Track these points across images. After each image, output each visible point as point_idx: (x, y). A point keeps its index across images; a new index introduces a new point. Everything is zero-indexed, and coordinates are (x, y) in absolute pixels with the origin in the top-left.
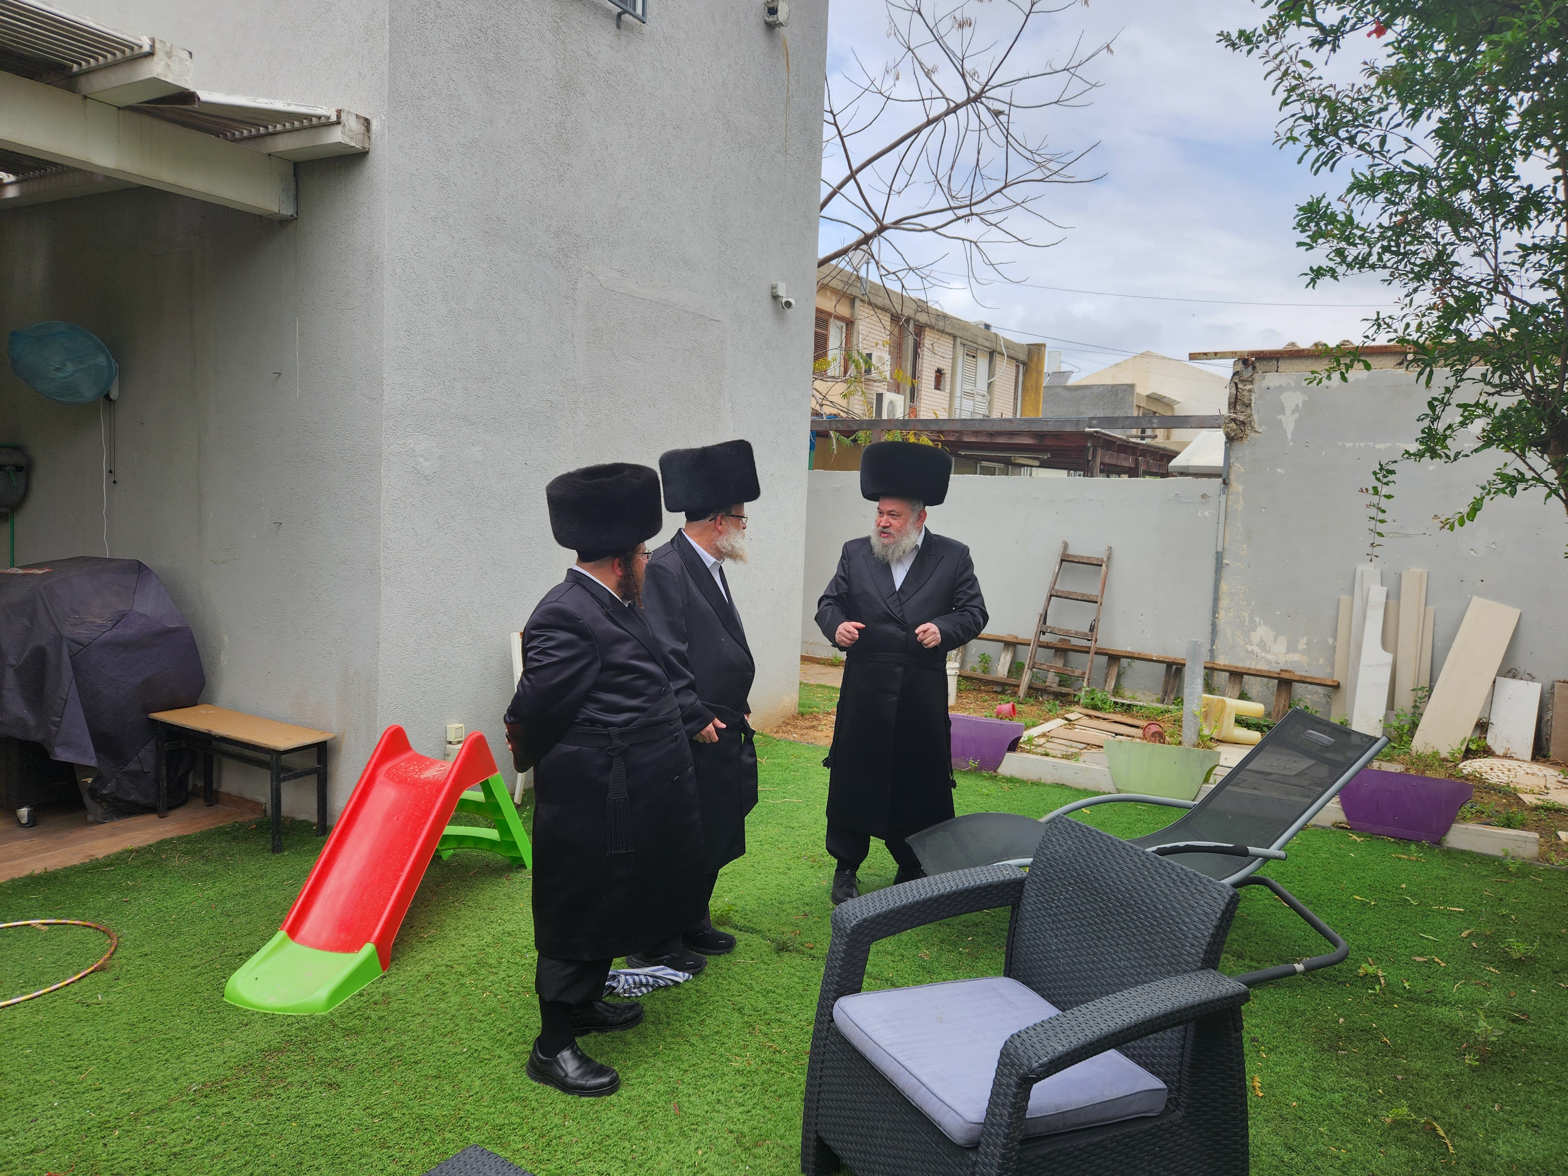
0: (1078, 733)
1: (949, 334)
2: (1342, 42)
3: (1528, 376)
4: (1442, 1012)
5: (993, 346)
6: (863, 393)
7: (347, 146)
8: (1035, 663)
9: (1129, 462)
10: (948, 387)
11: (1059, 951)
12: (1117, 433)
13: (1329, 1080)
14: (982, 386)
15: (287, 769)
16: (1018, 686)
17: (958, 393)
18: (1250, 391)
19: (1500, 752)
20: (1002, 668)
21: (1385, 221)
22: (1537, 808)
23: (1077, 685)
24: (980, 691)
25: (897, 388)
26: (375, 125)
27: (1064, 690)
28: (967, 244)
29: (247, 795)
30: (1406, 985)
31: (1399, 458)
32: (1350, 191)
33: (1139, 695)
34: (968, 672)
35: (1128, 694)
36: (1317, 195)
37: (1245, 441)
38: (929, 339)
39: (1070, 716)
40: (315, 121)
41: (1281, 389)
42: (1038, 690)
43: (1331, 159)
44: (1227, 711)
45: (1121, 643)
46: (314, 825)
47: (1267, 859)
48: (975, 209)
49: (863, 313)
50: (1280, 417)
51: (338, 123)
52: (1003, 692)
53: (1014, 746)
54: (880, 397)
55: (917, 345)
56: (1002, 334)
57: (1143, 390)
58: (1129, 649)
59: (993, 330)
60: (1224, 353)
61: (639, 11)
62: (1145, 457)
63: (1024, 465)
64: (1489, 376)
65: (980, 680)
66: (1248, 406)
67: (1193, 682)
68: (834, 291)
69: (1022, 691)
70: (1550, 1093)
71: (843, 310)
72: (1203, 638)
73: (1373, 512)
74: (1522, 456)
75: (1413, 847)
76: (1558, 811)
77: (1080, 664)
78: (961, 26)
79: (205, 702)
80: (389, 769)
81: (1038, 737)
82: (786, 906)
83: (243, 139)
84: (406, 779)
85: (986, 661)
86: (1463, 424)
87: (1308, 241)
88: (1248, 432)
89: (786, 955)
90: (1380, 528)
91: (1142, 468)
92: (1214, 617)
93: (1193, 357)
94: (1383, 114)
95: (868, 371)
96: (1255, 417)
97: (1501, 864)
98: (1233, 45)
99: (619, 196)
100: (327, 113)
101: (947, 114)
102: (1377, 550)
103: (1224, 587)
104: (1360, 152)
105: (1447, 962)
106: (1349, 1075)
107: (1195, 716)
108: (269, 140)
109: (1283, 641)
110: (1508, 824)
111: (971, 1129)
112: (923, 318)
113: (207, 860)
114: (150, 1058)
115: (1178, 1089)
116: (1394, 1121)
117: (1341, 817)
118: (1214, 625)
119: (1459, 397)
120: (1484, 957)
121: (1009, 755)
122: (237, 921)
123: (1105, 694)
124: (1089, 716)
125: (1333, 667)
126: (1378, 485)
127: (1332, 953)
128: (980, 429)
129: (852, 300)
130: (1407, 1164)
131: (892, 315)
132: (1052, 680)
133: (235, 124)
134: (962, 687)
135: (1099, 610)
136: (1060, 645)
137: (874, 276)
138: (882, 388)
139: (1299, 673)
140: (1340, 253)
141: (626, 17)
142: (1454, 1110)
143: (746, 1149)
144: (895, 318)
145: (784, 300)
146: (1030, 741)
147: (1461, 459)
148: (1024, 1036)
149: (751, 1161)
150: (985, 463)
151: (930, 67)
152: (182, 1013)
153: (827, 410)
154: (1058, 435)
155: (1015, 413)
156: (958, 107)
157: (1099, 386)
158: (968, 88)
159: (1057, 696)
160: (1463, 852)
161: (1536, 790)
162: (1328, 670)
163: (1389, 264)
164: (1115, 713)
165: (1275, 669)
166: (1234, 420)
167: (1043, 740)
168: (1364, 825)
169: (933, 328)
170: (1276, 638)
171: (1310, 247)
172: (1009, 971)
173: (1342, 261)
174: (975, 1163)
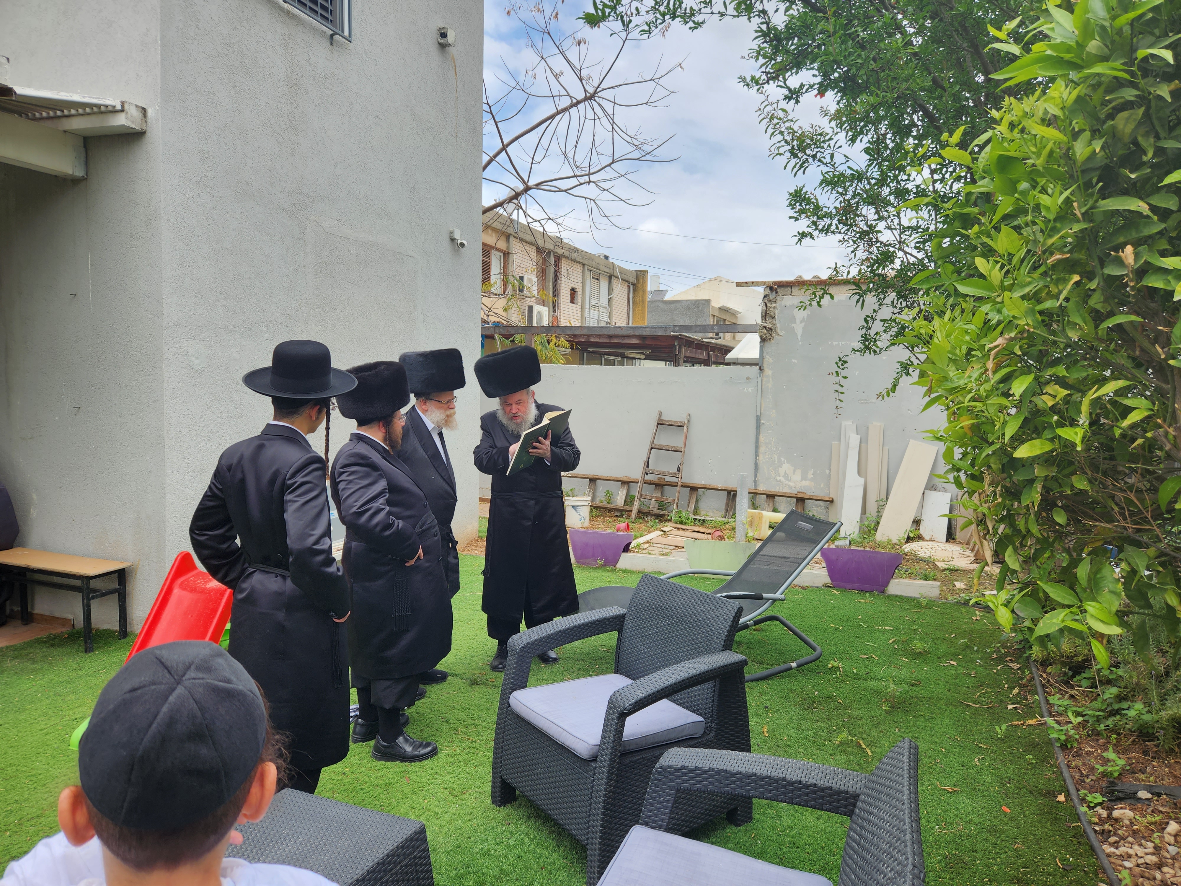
0: (669, 540)
1: (579, 263)
2: (801, 99)
4: (873, 684)
5: (611, 272)
6: (518, 307)
7: (128, 127)
8: (642, 495)
9: (703, 356)
10: (580, 301)
11: (645, 653)
12: (697, 337)
13: (807, 724)
14: (604, 301)
15: (95, 591)
16: (631, 511)
17: (587, 306)
18: (774, 308)
19: (927, 537)
20: (620, 500)
21: (837, 204)
22: (945, 570)
23: (670, 508)
24: (606, 516)
25: (543, 303)
26: (150, 112)
27: (662, 512)
28: (588, 201)
29: (57, 614)
30: (855, 671)
31: (849, 353)
32: (821, 184)
33: (710, 513)
34: (597, 503)
35: (703, 512)
36: (800, 185)
37: (772, 341)
38: (565, 265)
39: (665, 529)
40: (103, 108)
41: (791, 307)
42: (644, 513)
43: (803, 166)
44: (764, 520)
45: (697, 480)
46: (116, 631)
47: (774, 600)
48: (593, 178)
49: (516, 247)
50: (793, 325)
51: (122, 111)
52: (621, 516)
53: (626, 549)
54: (530, 308)
55: (556, 272)
56: (616, 263)
57: (716, 304)
58: (703, 482)
59: (611, 260)
60: (758, 282)
61: (346, 33)
62: (714, 352)
63: (635, 358)
64: (895, 302)
65: (606, 508)
66: (774, 318)
67: (743, 502)
68: (494, 230)
69: (634, 514)
70: (926, 721)
71: (502, 244)
72: (749, 473)
73: (837, 387)
74: (912, 351)
75: (868, 594)
76: (957, 570)
77: (671, 494)
78: (579, 43)
79: (17, 546)
80: (182, 583)
81: (644, 543)
82: (475, 658)
83: (42, 119)
84: (195, 588)
85: (609, 495)
87: (795, 215)
88: (774, 335)
89: (477, 688)
90: (841, 397)
91: (712, 359)
92: (756, 459)
93: (739, 284)
94: (831, 142)
95: (521, 290)
96: (778, 325)
97: (918, 602)
98: (748, 85)
99: (336, 166)
100: (113, 104)
101: (572, 106)
103: (762, 439)
104: (819, 163)
105: (880, 657)
106: (818, 721)
107: (743, 524)
108: (64, 120)
109: (799, 472)
110: (926, 578)
111: (592, 749)
112: (560, 251)
113: (34, 661)
114: (21, 788)
115: (711, 721)
116: (841, 742)
117: (828, 580)
118: (756, 464)
119: (881, 315)
120: (901, 653)
121: (624, 555)
122: (68, 699)
123: (688, 514)
124: (678, 528)
125: (829, 489)
126: (839, 370)
127: (814, 655)
128: (601, 333)
129: (508, 237)
130: (845, 763)
131: (537, 249)
132: (653, 506)
133: (38, 108)
134: (594, 514)
135: (683, 456)
136: (658, 482)
137: (523, 220)
138: (531, 302)
139: (809, 493)
140: (814, 223)
141: (336, 37)
142: (874, 734)
143: (456, 796)
144: (539, 251)
145: (459, 242)
146: (638, 546)
148: (621, 691)
149: (460, 802)
150: (607, 357)
151: (558, 71)
152: (39, 759)
153: (492, 319)
154: (655, 338)
155: (628, 321)
156: (578, 102)
157: (686, 301)
158: (585, 91)
159: (657, 516)
160: (897, 596)
161: (946, 559)
162: (826, 491)
163: (842, 231)
164: (694, 525)
165: (794, 491)
166: (765, 327)
167: (647, 545)
168: (841, 584)
169: (568, 258)
170: (794, 471)
171: (797, 219)
172: (617, 671)
173: (816, 229)
174: (595, 768)
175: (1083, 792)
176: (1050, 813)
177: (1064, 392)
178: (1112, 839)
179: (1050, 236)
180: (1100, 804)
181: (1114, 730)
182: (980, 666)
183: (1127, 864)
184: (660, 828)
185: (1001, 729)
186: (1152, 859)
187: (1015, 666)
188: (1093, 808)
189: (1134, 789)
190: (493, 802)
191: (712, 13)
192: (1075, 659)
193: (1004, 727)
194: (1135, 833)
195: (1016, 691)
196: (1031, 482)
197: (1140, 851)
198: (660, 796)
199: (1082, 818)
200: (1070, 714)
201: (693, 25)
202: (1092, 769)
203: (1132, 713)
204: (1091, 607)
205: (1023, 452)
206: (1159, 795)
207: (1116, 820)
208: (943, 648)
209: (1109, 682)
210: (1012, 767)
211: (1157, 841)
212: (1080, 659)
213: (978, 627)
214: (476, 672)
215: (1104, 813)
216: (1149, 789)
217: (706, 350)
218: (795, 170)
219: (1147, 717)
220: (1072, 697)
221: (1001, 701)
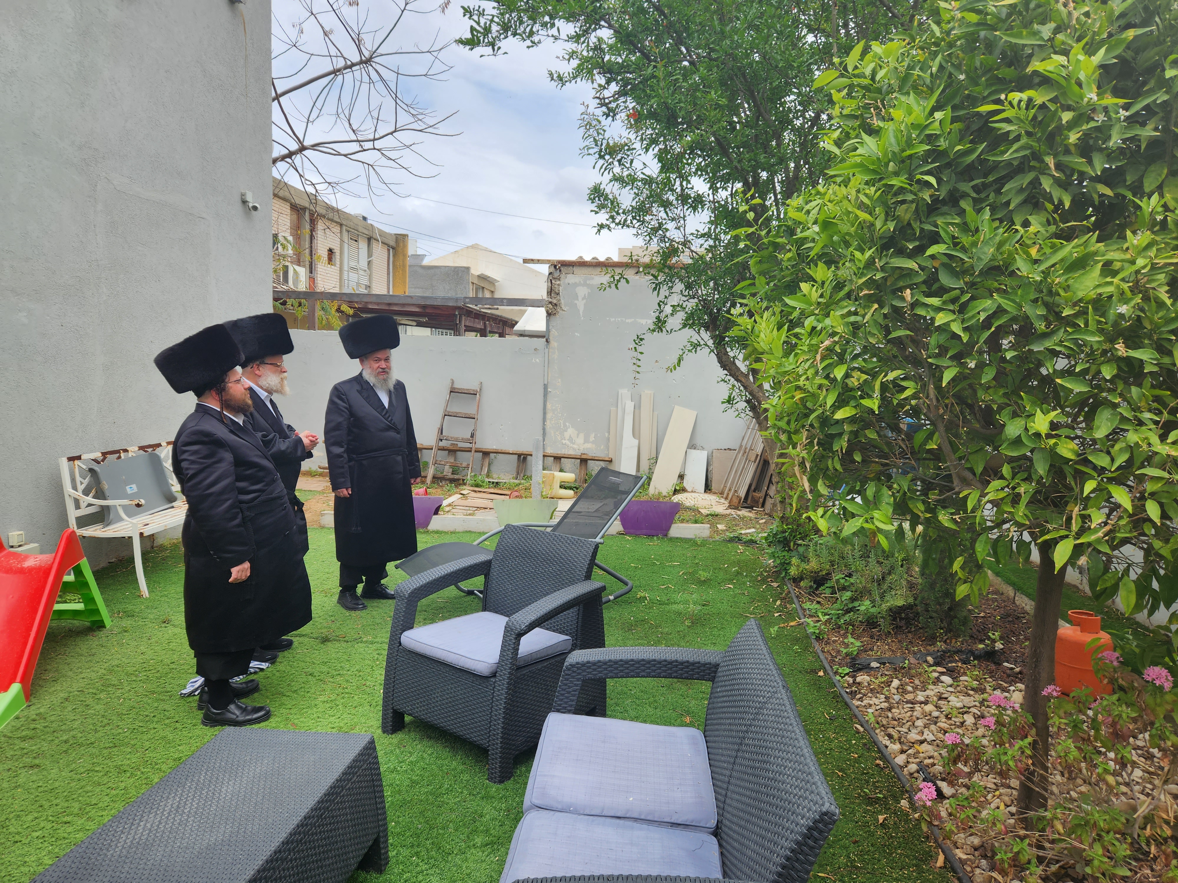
0: (469, 502)
1: (336, 222)
3: (700, 291)
4: (674, 607)
5: (370, 233)
8: (436, 461)
9: (481, 325)
10: (338, 263)
12: (477, 307)
14: (363, 263)
17: (346, 268)
18: (559, 285)
19: (690, 489)
21: (634, 204)
22: (707, 515)
23: (464, 472)
25: (299, 263)
27: (456, 477)
28: (366, 166)
30: (658, 598)
31: (645, 332)
33: (501, 476)
35: (495, 476)
36: (599, 183)
37: (557, 316)
38: (320, 225)
39: (463, 492)
41: (576, 285)
42: (439, 478)
43: (608, 167)
44: (555, 479)
45: (489, 444)
50: (576, 302)
53: (437, 511)
54: (286, 268)
55: (313, 230)
56: (376, 225)
57: (476, 271)
58: (495, 447)
59: (369, 222)
60: (543, 260)
62: (492, 322)
63: (405, 325)
66: (558, 294)
67: (536, 464)
69: (429, 480)
72: (538, 438)
73: (635, 361)
74: (699, 333)
75: (655, 538)
76: (717, 515)
77: (465, 459)
86: (672, 315)
87: (596, 209)
88: (559, 310)
89: (329, 644)
90: (638, 369)
91: (488, 329)
92: (544, 424)
93: (525, 261)
96: (562, 301)
97: (694, 542)
102: (637, 381)
103: (549, 406)
105: (675, 586)
107: (539, 485)
109: (582, 435)
110: (696, 522)
111: (491, 667)
112: (316, 209)
115: (576, 639)
117: (621, 528)
118: (544, 429)
119: (671, 301)
120: (690, 582)
121: (435, 517)
123: (482, 477)
124: (475, 491)
125: (608, 450)
126: (637, 346)
127: (625, 588)
131: (291, 204)
132: (447, 471)
135: (476, 423)
136: (451, 448)
138: (287, 262)
139: (591, 454)
140: (612, 217)
144: (294, 207)
145: (251, 205)
146: (443, 509)
147: (673, 333)
148: (515, 617)
151: (329, 29)
155: (389, 285)
156: (353, 65)
157: (446, 267)
158: (361, 54)
159: (452, 481)
160: (677, 538)
161: (707, 507)
162: (606, 452)
163: (636, 226)
164: (490, 488)
165: (578, 453)
166: (551, 303)
167: (450, 508)
168: (632, 531)
169: (324, 217)
170: (578, 435)
171: (596, 213)
172: (485, 609)
173: (613, 222)
174: (495, 682)
175: (835, 667)
176: (815, 684)
177: (864, 377)
178: (858, 696)
179: (860, 278)
180: (847, 674)
181: (850, 623)
182: (750, 587)
183: (870, 710)
184: (569, 712)
185: (774, 630)
186: (885, 705)
187: (775, 585)
188: (842, 677)
189: (868, 662)
190: (384, 732)
191: (548, 36)
192: (821, 573)
193: (776, 628)
194: (872, 690)
195: (778, 603)
196: (840, 435)
197: (877, 701)
198: (570, 687)
199: (837, 685)
200: (820, 614)
201: (530, 44)
202: (839, 652)
203: (862, 608)
204: (876, 514)
205: (840, 415)
206: (884, 664)
207: (859, 683)
208: (721, 575)
209: (844, 588)
210: (785, 656)
211: (887, 693)
212: (824, 573)
213: (743, 558)
214: (323, 631)
215: (851, 680)
216: (877, 660)
217: (483, 319)
218: (602, 170)
219: (873, 610)
220: (818, 602)
221: (769, 611)
